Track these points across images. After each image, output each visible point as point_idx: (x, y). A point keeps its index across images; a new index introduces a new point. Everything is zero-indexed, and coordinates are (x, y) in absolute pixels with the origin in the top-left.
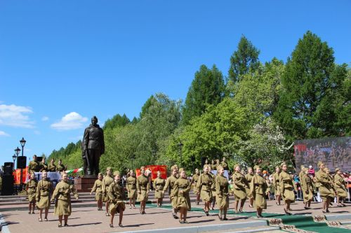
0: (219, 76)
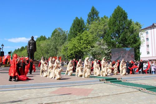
0: (83, 22)
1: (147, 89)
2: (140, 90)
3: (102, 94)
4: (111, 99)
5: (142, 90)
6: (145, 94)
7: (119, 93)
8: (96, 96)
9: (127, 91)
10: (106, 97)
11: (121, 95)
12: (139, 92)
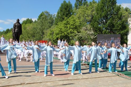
0: (71, 6)
1: (125, 75)
2: (118, 75)
3: (81, 77)
4: (89, 82)
5: (120, 75)
6: (123, 79)
7: (97, 77)
8: (75, 78)
9: (105, 76)
10: (85, 79)
11: (99, 78)
12: (118, 77)
